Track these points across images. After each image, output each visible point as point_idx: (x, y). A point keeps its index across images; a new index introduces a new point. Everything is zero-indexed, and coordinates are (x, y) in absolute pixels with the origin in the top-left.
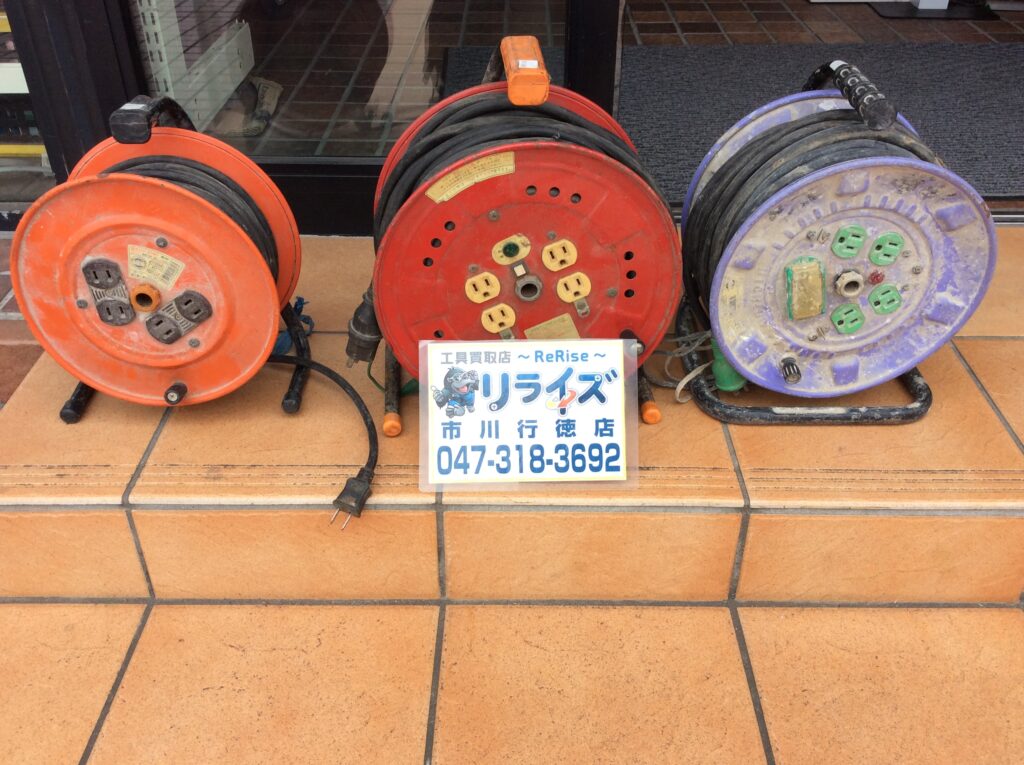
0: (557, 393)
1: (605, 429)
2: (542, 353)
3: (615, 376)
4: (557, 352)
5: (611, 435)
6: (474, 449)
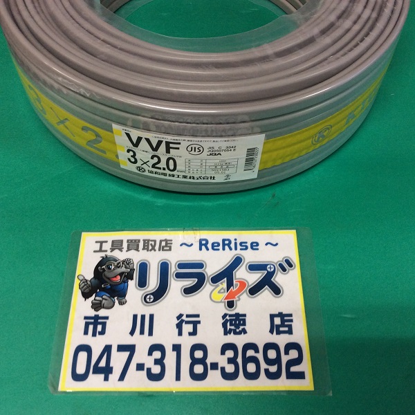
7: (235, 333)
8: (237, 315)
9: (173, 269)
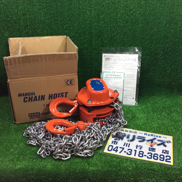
0: (150, 142)
1: (166, 152)
2: (147, 134)
3: (170, 142)
4: (151, 135)
5: (168, 154)
6: (120, 148)
7: (152, 151)
8: (153, 148)
9: (137, 137)
